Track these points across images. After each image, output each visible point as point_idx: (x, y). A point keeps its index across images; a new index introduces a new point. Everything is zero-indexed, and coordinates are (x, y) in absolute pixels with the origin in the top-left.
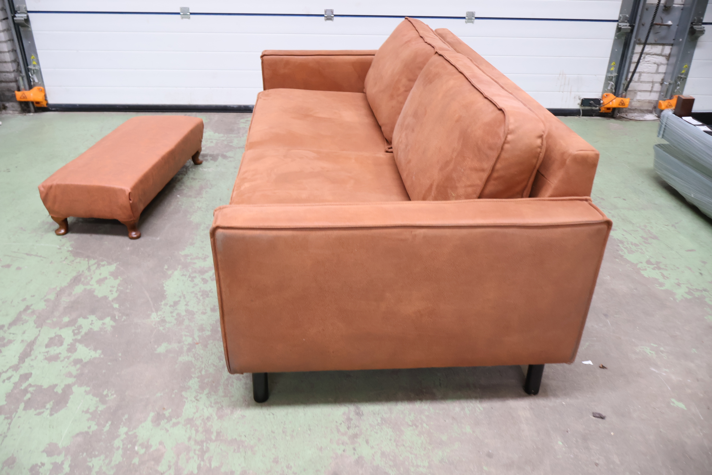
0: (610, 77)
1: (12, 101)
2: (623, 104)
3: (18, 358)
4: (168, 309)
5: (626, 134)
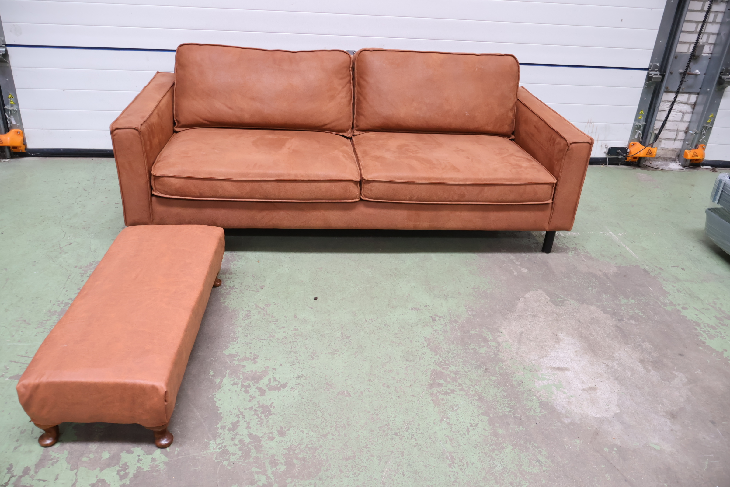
0: (637, 126)
2: (651, 154)
4: (227, 435)
5: (657, 187)
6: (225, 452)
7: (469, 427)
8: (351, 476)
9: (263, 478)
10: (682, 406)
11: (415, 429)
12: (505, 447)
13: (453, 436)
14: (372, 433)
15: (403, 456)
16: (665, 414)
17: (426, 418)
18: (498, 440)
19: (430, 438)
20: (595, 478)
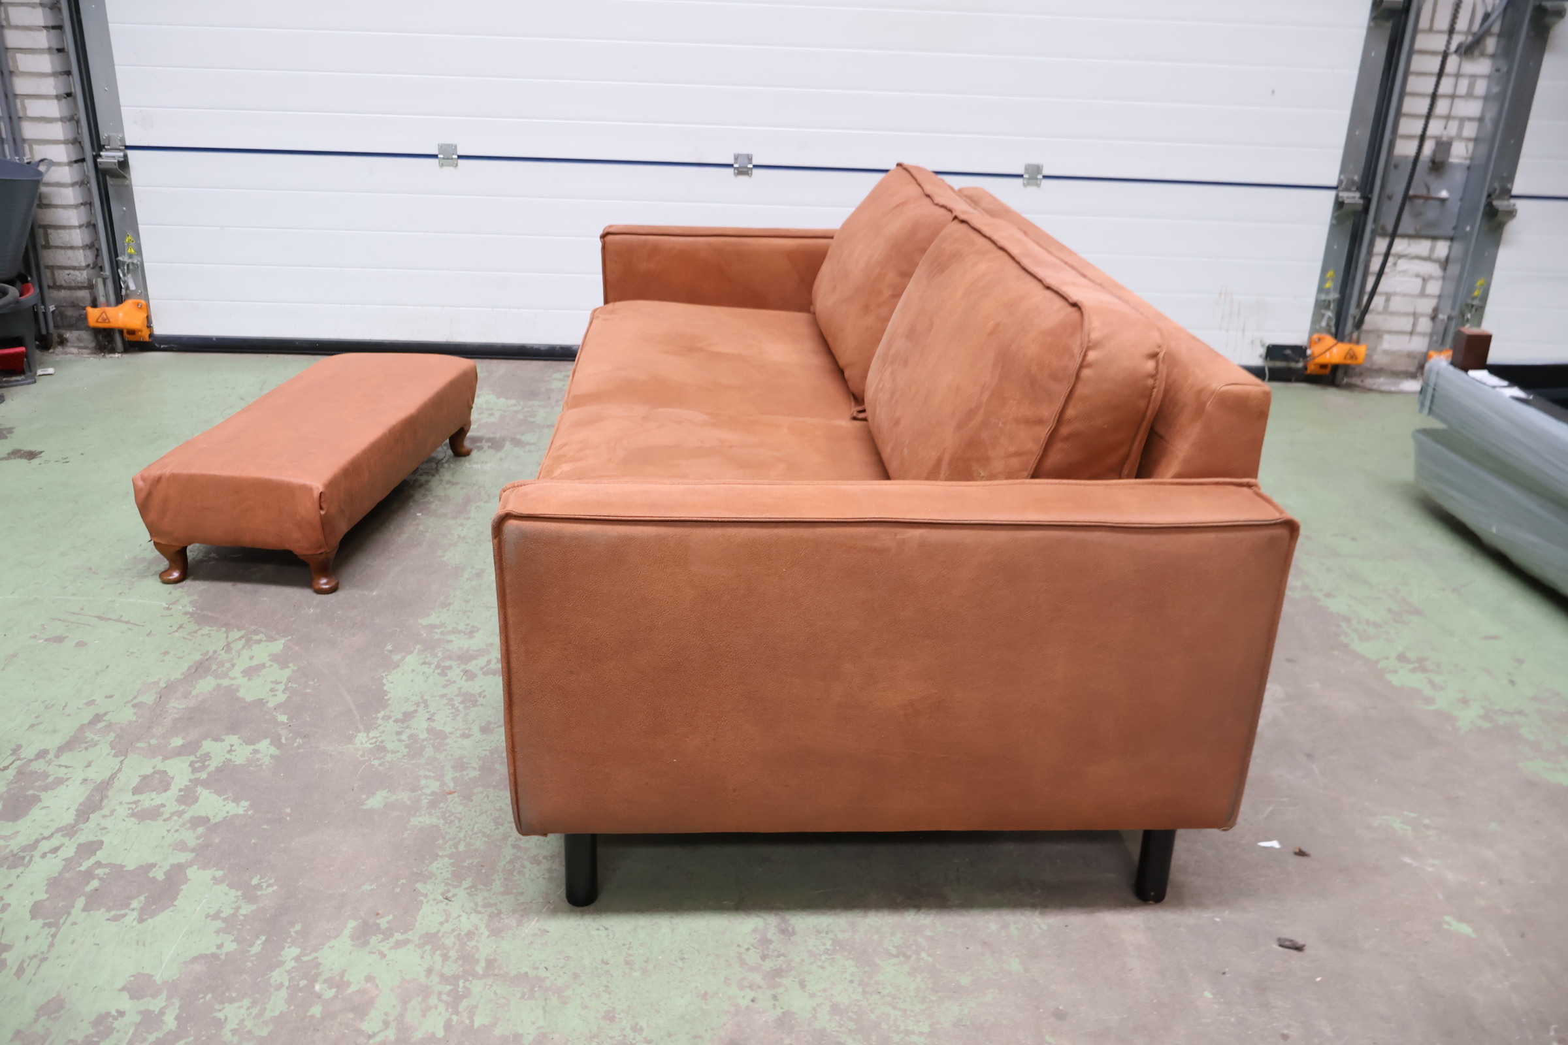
0: (1325, 301)
1: (78, 329)
2: (1353, 356)
3: (75, 813)
4: (391, 726)
5: (1360, 418)
6: (380, 749)
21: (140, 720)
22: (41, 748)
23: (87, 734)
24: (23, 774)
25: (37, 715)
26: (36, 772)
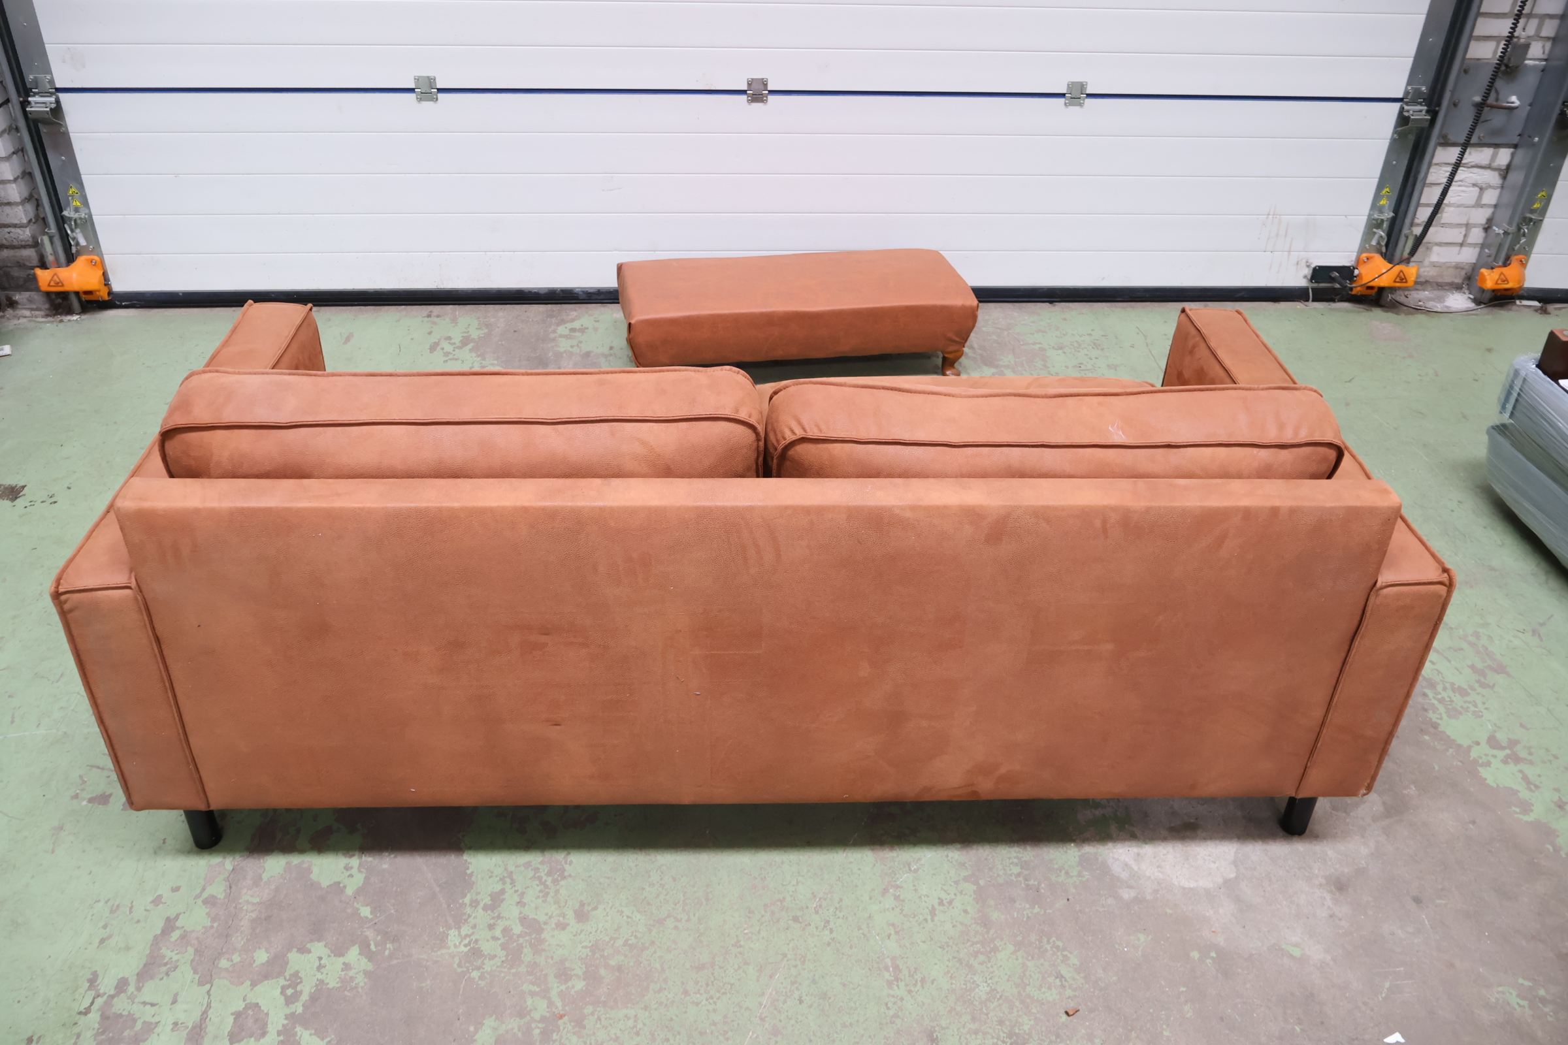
0: (1376, 220)
1: (27, 290)
2: (1402, 278)
4: (480, 917)
5: (1411, 356)
6: (476, 953)
7: (937, 906)
8: (704, 1002)
9: (542, 1005)
10: (1361, 866)
11: (832, 909)
12: (1000, 948)
13: (903, 924)
14: (749, 918)
15: (803, 963)
16: (1324, 882)
17: (856, 886)
18: (988, 932)
19: (859, 928)
20: (1163, 1013)
21: (215, 925)
22: (120, 977)
23: (164, 951)
24: (108, 1018)
25: (104, 923)
26: (121, 1016)
